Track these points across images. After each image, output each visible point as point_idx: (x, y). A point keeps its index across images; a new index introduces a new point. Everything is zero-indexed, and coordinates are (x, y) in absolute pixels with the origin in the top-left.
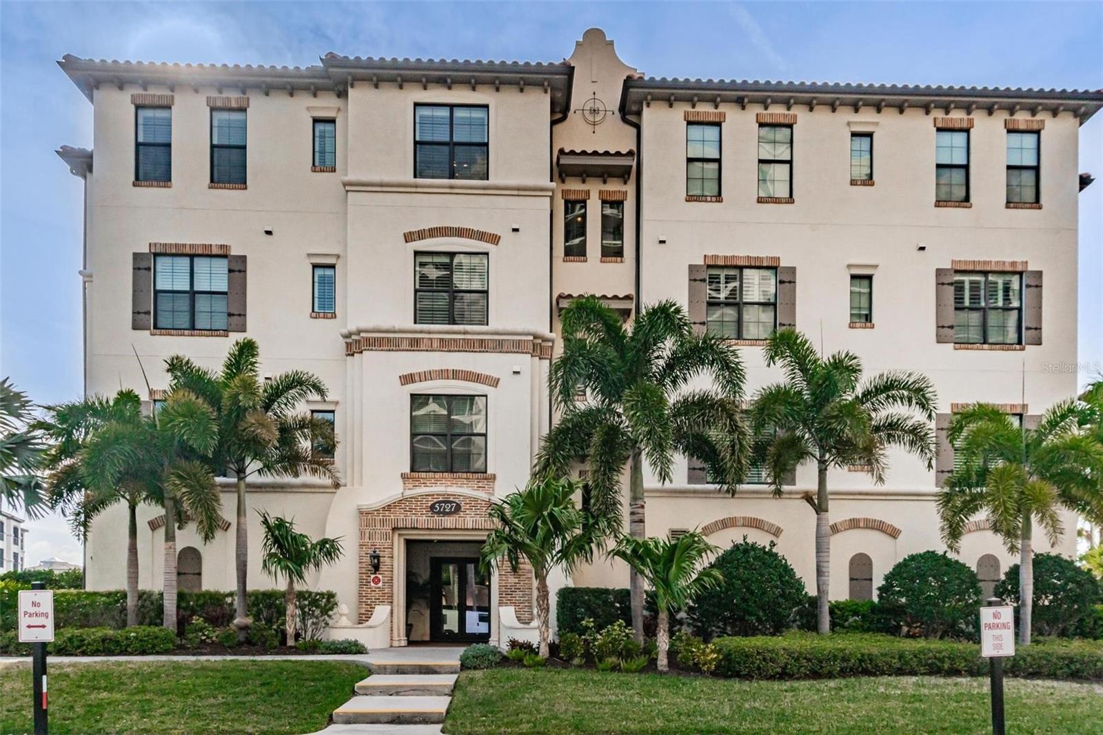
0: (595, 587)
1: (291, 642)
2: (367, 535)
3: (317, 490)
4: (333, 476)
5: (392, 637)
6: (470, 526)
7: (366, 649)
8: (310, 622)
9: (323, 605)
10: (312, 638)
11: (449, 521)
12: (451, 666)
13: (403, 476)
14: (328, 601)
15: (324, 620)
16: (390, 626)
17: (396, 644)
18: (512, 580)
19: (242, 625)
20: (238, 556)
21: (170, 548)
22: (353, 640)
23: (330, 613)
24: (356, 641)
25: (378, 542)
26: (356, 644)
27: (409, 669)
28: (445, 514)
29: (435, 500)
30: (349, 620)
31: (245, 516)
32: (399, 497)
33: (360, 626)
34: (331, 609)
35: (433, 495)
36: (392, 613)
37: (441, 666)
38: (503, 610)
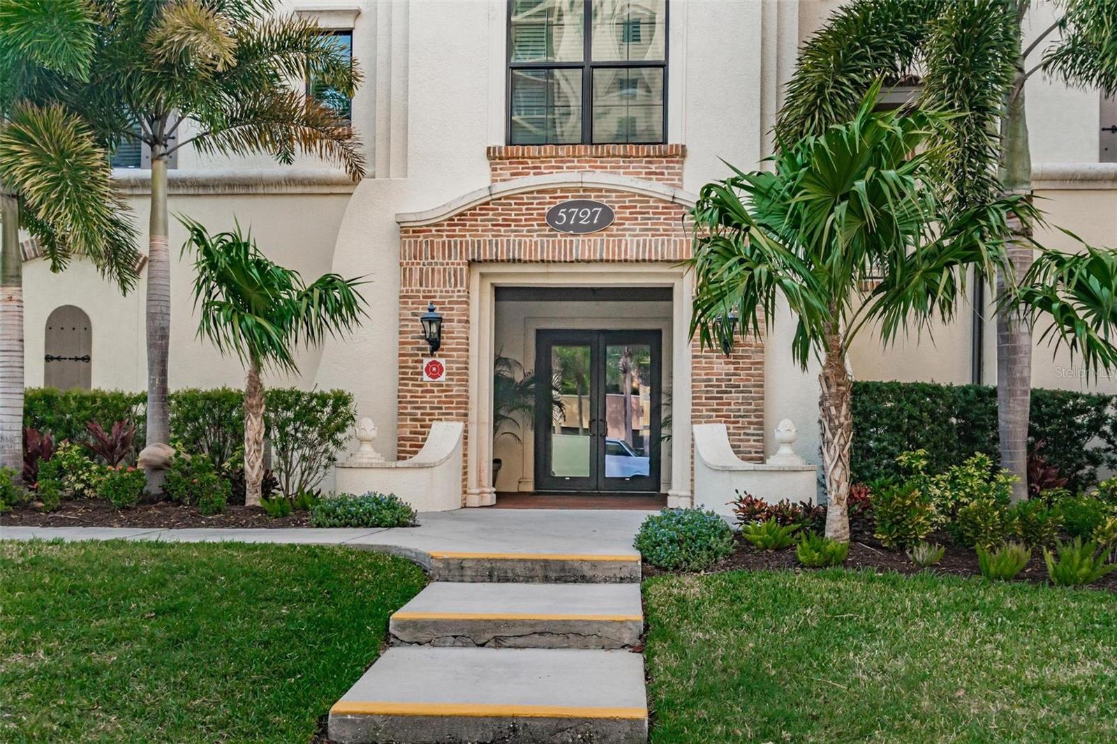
0: (910, 381)
1: (253, 498)
2: (416, 276)
3: (316, 190)
4: (348, 156)
5: (465, 486)
6: (632, 255)
7: (413, 516)
8: (297, 455)
9: (325, 418)
10: (301, 489)
11: (585, 245)
12: (622, 564)
13: (492, 154)
14: (335, 409)
15: (326, 451)
16: (461, 464)
17: (474, 500)
18: (721, 366)
19: (158, 461)
20: (151, 317)
21: (10, 299)
22: (387, 494)
23: (339, 436)
24: (392, 498)
25: (438, 291)
26: (391, 503)
27: (520, 570)
28: (578, 229)
29: (558, 202)
30: (376, 450)
31: (166, 234)
32: (484, 195)
33: (400, 463)
34: (341, 428)
35: (554, 191)
36: (466, 438)
37: (594, 564)
38: (702, 431)
